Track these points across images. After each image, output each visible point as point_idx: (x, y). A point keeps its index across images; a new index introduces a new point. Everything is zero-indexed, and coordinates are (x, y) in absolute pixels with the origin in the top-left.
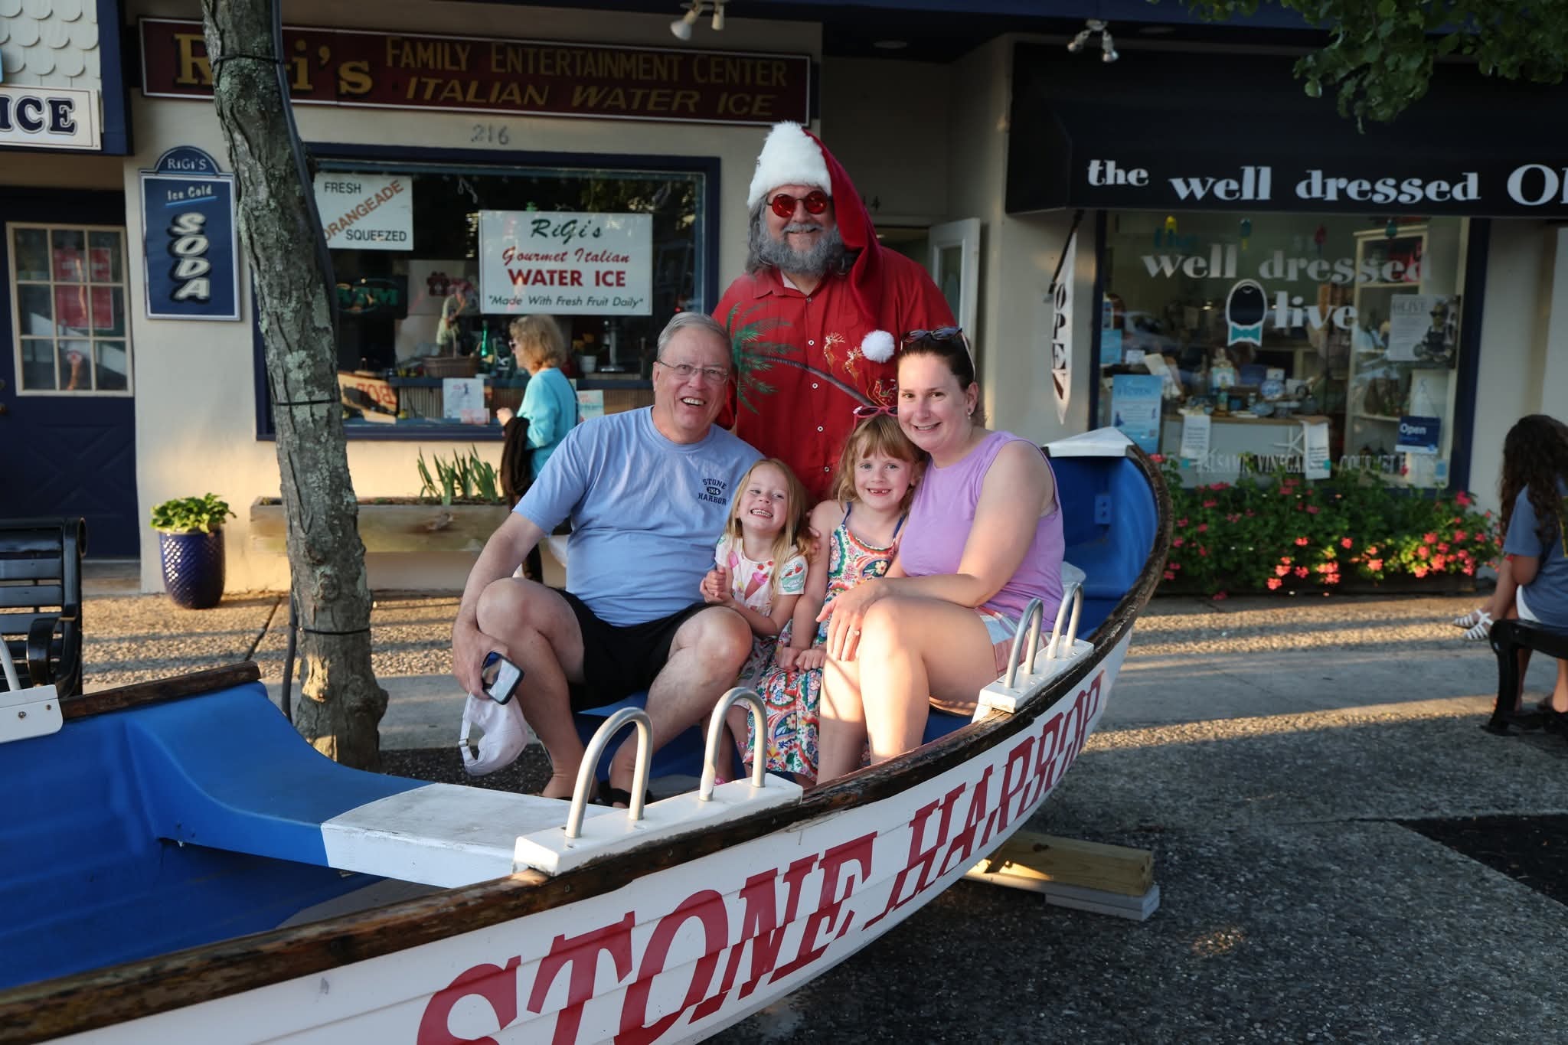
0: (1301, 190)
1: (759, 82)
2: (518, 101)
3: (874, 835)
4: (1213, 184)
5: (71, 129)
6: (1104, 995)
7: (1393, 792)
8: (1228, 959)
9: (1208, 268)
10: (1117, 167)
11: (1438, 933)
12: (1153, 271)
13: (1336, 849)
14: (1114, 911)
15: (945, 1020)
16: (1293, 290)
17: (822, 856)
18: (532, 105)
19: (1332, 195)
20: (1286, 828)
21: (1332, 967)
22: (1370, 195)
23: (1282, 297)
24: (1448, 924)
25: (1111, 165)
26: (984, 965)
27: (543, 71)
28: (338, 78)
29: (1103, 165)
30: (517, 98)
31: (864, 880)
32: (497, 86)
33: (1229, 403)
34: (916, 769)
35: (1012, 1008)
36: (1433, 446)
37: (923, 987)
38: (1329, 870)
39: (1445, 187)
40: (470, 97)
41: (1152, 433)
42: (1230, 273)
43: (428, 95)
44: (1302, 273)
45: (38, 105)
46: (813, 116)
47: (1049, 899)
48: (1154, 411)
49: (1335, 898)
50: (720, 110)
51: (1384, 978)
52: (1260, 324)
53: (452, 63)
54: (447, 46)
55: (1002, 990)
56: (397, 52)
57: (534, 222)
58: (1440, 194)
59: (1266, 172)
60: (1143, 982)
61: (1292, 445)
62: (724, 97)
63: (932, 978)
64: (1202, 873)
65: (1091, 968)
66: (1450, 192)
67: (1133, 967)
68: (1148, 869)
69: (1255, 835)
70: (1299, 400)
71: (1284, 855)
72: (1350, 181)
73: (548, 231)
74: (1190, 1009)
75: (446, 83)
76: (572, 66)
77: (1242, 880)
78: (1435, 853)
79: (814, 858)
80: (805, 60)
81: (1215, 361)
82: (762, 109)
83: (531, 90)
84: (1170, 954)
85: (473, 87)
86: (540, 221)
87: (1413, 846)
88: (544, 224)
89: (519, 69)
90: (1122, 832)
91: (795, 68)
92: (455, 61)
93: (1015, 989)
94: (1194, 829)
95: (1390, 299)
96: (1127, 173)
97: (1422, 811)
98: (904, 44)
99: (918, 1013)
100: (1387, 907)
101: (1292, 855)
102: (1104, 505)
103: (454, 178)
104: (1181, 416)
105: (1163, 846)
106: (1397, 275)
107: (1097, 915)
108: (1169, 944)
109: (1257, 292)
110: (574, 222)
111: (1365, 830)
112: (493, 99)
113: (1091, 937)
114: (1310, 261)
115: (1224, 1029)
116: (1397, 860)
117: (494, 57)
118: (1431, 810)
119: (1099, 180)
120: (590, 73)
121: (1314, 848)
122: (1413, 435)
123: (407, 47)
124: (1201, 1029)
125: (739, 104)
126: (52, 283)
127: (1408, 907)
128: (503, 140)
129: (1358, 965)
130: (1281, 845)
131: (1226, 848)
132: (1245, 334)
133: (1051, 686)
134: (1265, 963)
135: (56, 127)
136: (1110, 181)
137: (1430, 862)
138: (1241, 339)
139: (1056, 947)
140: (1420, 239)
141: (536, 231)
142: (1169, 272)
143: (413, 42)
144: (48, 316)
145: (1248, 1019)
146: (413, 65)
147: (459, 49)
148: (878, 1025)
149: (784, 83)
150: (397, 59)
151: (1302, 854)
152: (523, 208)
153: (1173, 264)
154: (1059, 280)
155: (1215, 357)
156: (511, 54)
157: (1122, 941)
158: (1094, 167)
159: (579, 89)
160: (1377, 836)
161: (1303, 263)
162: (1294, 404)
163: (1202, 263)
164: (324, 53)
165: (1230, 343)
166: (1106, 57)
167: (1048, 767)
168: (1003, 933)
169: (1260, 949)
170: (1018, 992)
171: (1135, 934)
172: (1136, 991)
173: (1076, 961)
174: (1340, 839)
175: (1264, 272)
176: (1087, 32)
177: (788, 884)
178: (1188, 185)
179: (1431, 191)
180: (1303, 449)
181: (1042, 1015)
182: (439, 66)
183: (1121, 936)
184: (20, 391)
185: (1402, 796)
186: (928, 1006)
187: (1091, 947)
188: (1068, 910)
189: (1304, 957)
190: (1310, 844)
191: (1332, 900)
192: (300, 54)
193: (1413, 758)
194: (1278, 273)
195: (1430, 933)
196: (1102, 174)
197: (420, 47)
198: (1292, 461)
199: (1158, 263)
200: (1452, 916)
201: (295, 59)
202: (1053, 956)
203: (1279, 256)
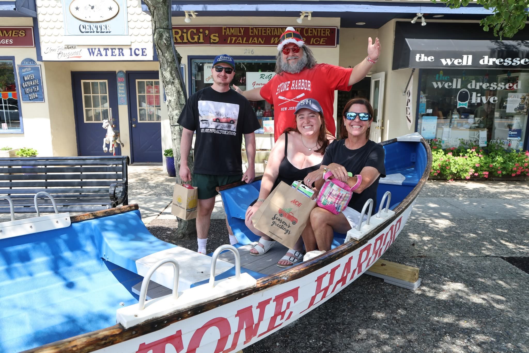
0: (481, 62)
1: (322, 35)
2: (257, 42)
3: (299, 287)
4: (454, 60)
5: (146, 55)
6: (397, 318)
7: (500, 247)
8: (441, 307)
9: (452, 85)
10: (425, 56)
11: (513, 301)
12: (436, 86)
13: (480, 267)
14: (405, 287)
15: (343, 324)
16: (477, 91)
17: (274, 298)
18: (260, 43)
19: (491, 63)
20: (465, 258)
21: (476, 313)
22: (503, 63)
23: (474, 94)
24: (517, 298)
25: (423, 55)
26: (360, 304)
27: (263, 34)
28: (210, 38)
29: (420, 55)
30: (256, 41)
31: (295, 302)
32: (251, 38)
33: (457, 125)
34: (312, 267)
35: (366, 321)
36: (519, 137)
37: (339, 311)
38: (477, 274)
39: (527, 60)
40: (244, 42)
41: (434, 133)
42: (459, 87)
43: (233, 42)
44: (481, 87)
45: (139, 50)
46: (338, 43)
47: (385, 281)
48: (434, 127)
49: (479, 285)
50: (311, 43)
51: (493, 318)
52: (467, 102)
53: (239, 33)
54: (238, 29)
55: (364, 314)
56: (225, 31)
57: (261, 75)
58: (525, 62)
59: (470, 57)
60: (411, 314)
61: (476, 137)
62: (312, 39)
63: (343, 308)
64: (436, 274)
65: (395, 307)
66: (528, 62)
67: (409, 308)
68: (417, 274)
69: (455, 260)
70: (478, 124)
71: (464, 268)
72: (497, 59)
73: (264, 77)
74: (425, 326)
75: (238, 38)
76: (271, 32)
77: (449, 277)
78: (514, 270)
79: (271, 299)
80: (335, 28)
81: (454, 113)
82: (323, 42)
83: (260, 39)
84: (421, 304)
85: (245, 38)
86: (262, 75)
87: (506, 267)
88: (263, 75)
89: (257, 34)
90: (412, 257)
91: (332, 30)
92: (240, 32)
93: (369, 314)
94: (435, 257)
95: (507, 94)
96: (428, 57)
97: (510, 254)
98: (365, 23)
99: (336, 321)
100: (496, 290)
101: (466, 268)
102: (414, 156)
103: (240, 63)
104: (443, 128)
105: (424, 263)
106: (510, 87)
107: (400, 287)
108: (421, 300)
109: (467, 92)
110: (271, 75)
111: (491, 261)
112: (250, 42)
113: (397, 295)
114: (483, 83)
115: (436, 335)
116: (501, 272)
117: (250, 31)
118: (513, 254)
119: (419, 60)
120: (276, 34)
121: (473, 266)
122: (513, 134)
123: (228, 29)
124: (428, 335)
125: (316, 41)
126: (146, 94)
127: (503, 290)
128: (252, 53)
129: (485, 312)
130: (463, 265)
131: (445, 264)
132: (463, 104)
133: (376, 229)
134: (453, 309)
135: (143, 55)
136: (422, 60)
137: (512, 273)
138: (461, 106)
139: (385, 298)
140: (517, 77)
141: (261, 77)
142: (440, 86)
143: (229, 28)
144: (145, 102)
145: (445, 332)
146: (229, 34)
147: (241, 29)
148: (322, 324)
149: (329, 35)
150: (225, 33)
151: (469, 268)
152: (258, 71)
153: (442, 85)
154: (408, 89)
155: (453, 111)
156: (255, 29)
157: (406, 298)
158: (418, 56)
159: (273, 38)
160: (494, 263)
161: (481, 84)
162: (477, 125)
163: (450, 84)
164: (207, 32)
165: (458, 107)
166: (423, 25)
167: (379, 251)
168: (369, 292)
169: (452, 304)
170: (369, 315)
171: (411, 295)
172: (408, 317)
173: (390, 304)
174: (482, 263)
175: (469, 86)
176: (417, 17)
177: (259, 310)
178: (446, 61)
179: (523, 62)
180: (479, 138)
181: (375, 325)
182: (236, 34)
183: (406, 295)
184: (139, 121)
185: (503, 248)
186: (339, 318)
187: (396, 299)
188: (391, 285)
189: (466, 308)
190: (472, 265)
191: (478, 286)
192: (201, 33)
193: (508, 235)
194: (473, 87)
195: (510, 301)
196: (420, 58)
197: (231, 29)
198: (475, 142)
199: (437, 84)
200: (519, 295)
201: (200, 34)
202: (383, 302)
203: (474, 82)
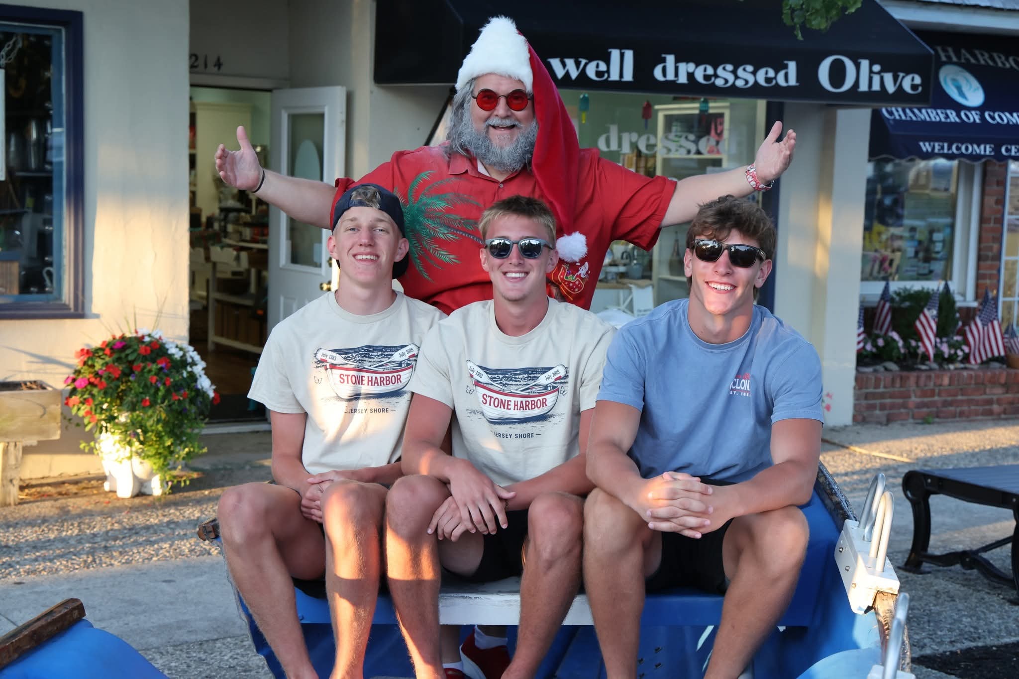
0: (656, 73)
4: (586, 64)
19: (683, 79)
22: (713, 79)
39: (771, 73)
44: (634, 146)
58: (768, 80)
59: (629, 55)
66: (775, 78)
70: (625, 265)
72: (697, 65)
114: (640, 136)
140: (721, 115)
161: (634, 137)
162: (622, 269)
178: (563, 64)
179: (761, 77)
194: (614, 147)
203: (614, 130)
